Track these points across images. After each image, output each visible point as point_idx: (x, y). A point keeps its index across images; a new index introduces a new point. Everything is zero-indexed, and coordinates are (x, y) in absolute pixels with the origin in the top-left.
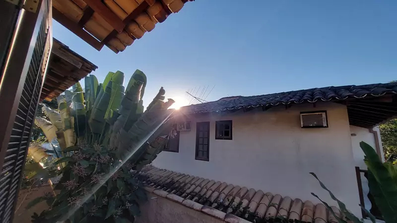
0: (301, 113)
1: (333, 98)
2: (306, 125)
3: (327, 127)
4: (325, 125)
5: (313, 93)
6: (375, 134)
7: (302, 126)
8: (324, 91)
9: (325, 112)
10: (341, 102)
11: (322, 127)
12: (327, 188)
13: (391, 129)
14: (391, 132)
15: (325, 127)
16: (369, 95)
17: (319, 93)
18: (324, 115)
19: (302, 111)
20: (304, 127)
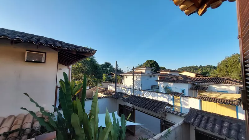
0: (27, 51)
1: (51, 45)
2: (29, 60)
3: (45, 63)
4: (43, 61)
5: (40, 39)
6: (70, 69)
7: (26, 60)
8: (47, 40)
9: (45, 53)
10: (55, 49)
11: (41, 62)
12: (35, 101)
13: (76, 67)
14: (76, 69)
15: (43, 63)
16: (68, 48)
17: (44, 40)
18: (44, 55)
19: (28, 50)
20: (27, 61)
